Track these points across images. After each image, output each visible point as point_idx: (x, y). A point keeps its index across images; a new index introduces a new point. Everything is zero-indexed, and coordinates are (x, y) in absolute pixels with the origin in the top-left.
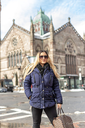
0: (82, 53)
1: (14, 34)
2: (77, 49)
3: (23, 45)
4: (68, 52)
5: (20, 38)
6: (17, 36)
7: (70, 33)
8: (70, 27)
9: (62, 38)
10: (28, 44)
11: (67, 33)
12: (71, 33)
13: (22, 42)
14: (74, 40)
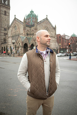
1: (15, 24)
3: (19, 30)
5: (18, 26)
7: (47, 24)
8: (47, 21)
9: (42, 27)
10: (22, 29)
13: (19, 28)
14: (49, 28)
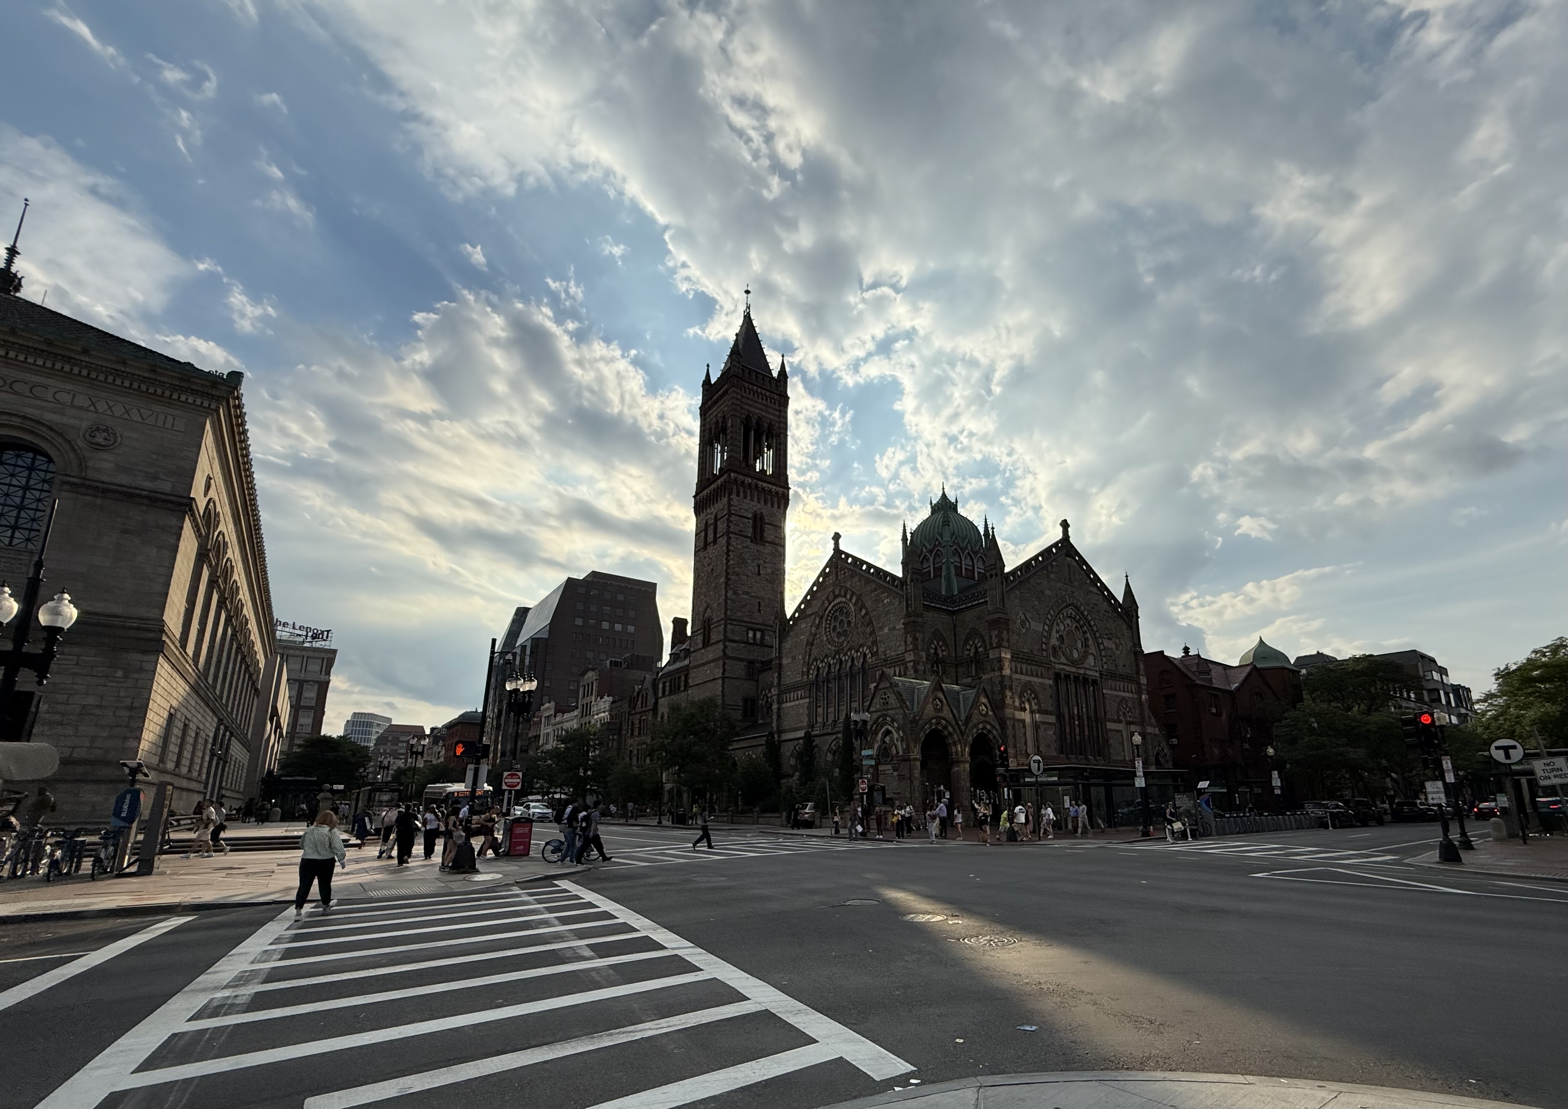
0: (1121, 670)
1: (837, 593)
2: (1100, 651)
4: (1061, 665)
5: (863, 606)
6: (850, 600)
7: (1070, 581)
8: (1068, 559)
10: (893, 629)
11: (1059, 585)
12: (1076, 583)
14: (1086, 613)
